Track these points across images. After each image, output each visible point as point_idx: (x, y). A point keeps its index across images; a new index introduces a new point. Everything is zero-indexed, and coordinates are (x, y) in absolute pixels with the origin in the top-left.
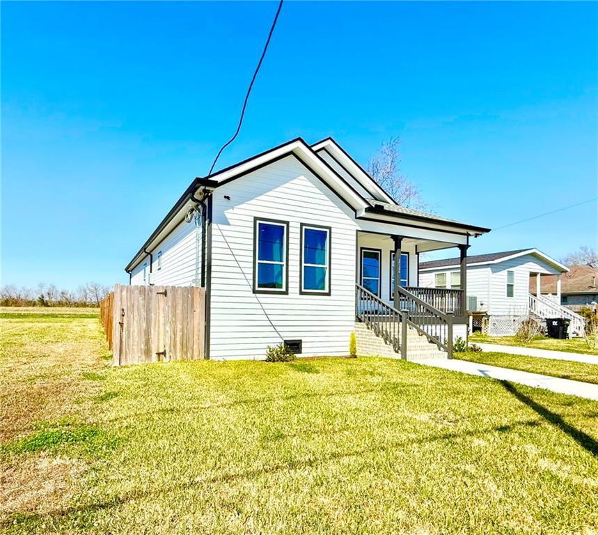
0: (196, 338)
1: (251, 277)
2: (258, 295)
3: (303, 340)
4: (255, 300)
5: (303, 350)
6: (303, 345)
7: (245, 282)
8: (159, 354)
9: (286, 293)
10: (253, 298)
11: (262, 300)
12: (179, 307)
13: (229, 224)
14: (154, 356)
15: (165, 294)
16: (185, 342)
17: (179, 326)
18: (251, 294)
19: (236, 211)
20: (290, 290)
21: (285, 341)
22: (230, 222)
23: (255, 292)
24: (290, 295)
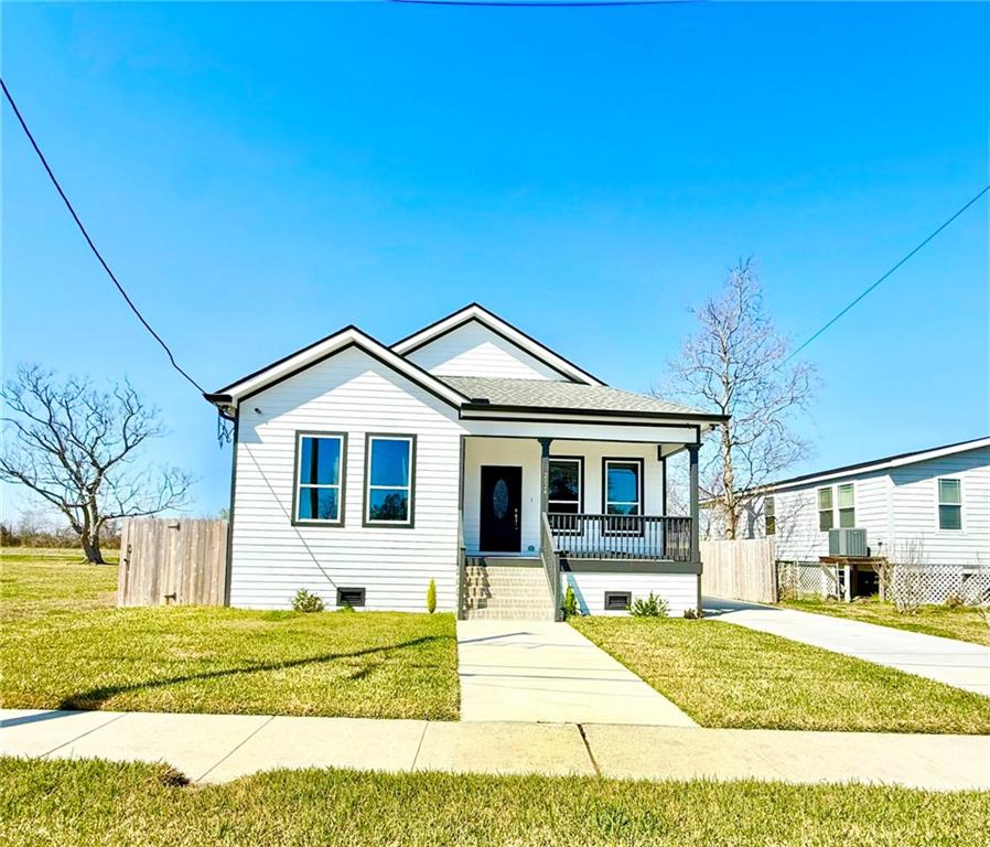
0: (214, 580)
1: (288, 505)
2: (298, 528)
3: (368, 588)
4: (295, 535)
5: (367, 602)
6: (367, 595)
7: (281, 512)
8: (167, 597)
9: (341, 525)
11: (304, 535)
12: (195, 543)
13: (261, 442)
14: (162, 600)
15: (178, 527)
16: (200, 584)
17: (194, 565)
18: (289, 527)
19: (270, 424)
20: (347, 521)
21: (339, 589)
22: (263, 439)
23: (293, 524)
24: (347, 528)
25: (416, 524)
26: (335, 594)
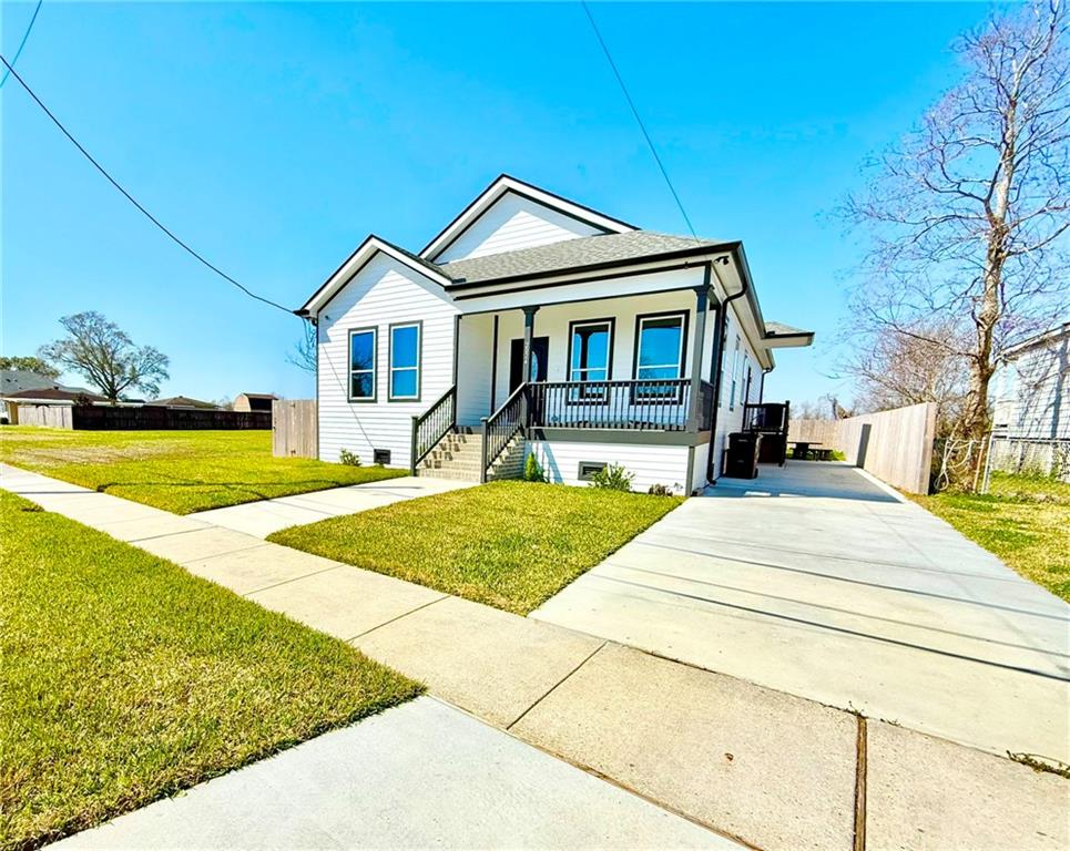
0: (312, 442)
1: (346, 388)
2: (353, 404)
3: (392, 450)
4: (349, 409)
5: (392, 461)
6: (392, 456)
7: (342, 393)
8: (292, 452)
9: (375, 401)
10: (348, 407)
11: (355, 409)
12: (302, 417)
13: (329, 341)
14: (290, 454)
15: (294, 406)
16: (305, 444)
17: (302, 432)
18: (346, 404)
19: (335, 327)
20: (379, 398)
21: (375, 450)
22: (332, 339)
23: (349, 401)
24: (379, 403)
25: (422, 399)
26: (372, 454)
